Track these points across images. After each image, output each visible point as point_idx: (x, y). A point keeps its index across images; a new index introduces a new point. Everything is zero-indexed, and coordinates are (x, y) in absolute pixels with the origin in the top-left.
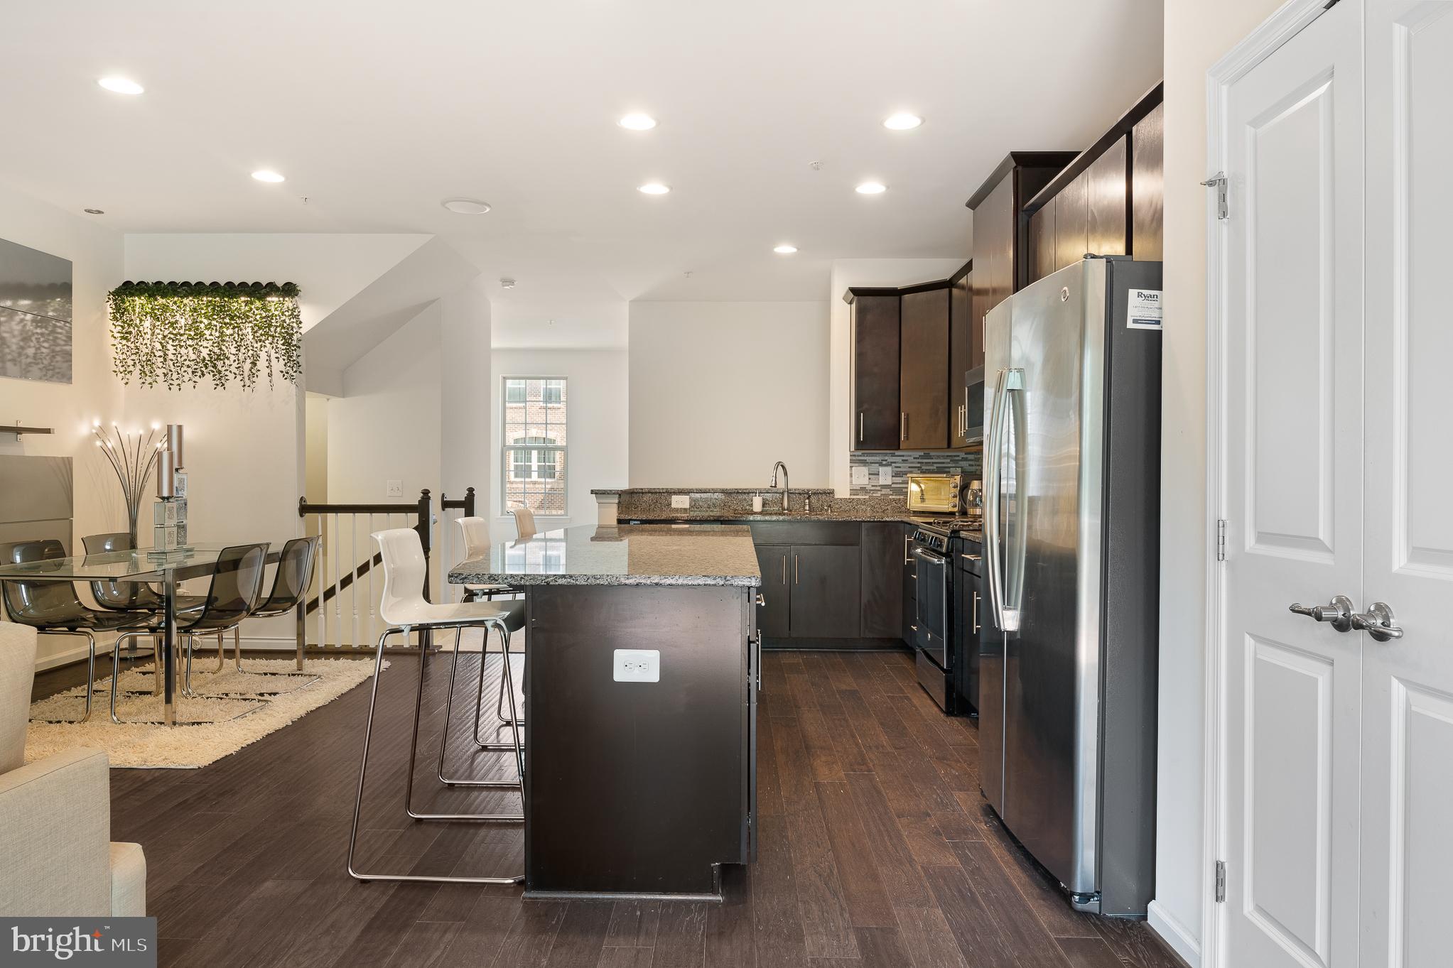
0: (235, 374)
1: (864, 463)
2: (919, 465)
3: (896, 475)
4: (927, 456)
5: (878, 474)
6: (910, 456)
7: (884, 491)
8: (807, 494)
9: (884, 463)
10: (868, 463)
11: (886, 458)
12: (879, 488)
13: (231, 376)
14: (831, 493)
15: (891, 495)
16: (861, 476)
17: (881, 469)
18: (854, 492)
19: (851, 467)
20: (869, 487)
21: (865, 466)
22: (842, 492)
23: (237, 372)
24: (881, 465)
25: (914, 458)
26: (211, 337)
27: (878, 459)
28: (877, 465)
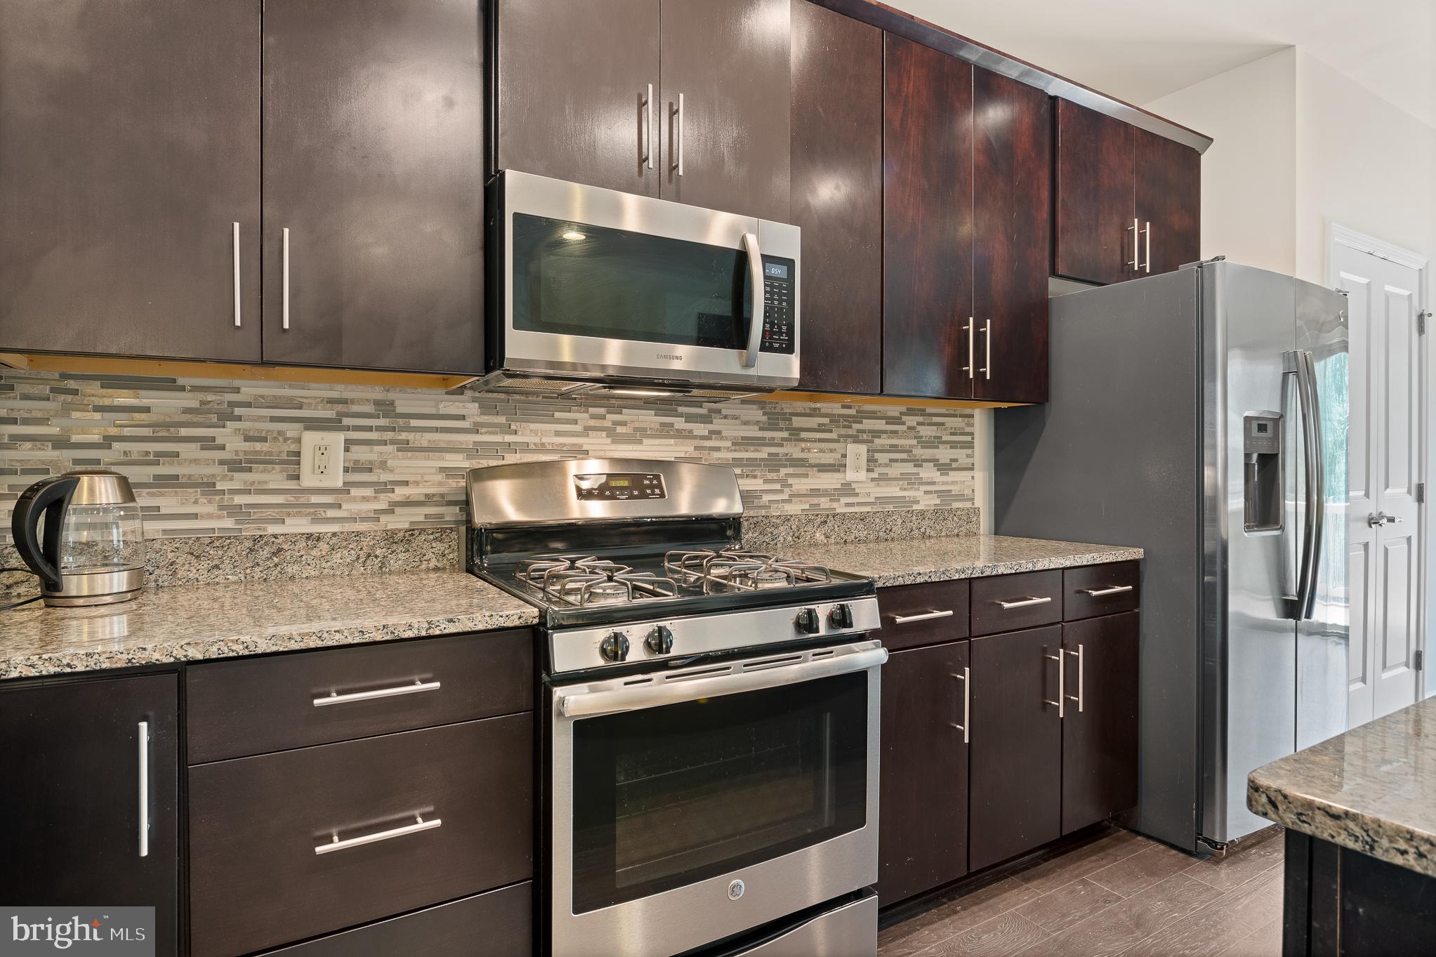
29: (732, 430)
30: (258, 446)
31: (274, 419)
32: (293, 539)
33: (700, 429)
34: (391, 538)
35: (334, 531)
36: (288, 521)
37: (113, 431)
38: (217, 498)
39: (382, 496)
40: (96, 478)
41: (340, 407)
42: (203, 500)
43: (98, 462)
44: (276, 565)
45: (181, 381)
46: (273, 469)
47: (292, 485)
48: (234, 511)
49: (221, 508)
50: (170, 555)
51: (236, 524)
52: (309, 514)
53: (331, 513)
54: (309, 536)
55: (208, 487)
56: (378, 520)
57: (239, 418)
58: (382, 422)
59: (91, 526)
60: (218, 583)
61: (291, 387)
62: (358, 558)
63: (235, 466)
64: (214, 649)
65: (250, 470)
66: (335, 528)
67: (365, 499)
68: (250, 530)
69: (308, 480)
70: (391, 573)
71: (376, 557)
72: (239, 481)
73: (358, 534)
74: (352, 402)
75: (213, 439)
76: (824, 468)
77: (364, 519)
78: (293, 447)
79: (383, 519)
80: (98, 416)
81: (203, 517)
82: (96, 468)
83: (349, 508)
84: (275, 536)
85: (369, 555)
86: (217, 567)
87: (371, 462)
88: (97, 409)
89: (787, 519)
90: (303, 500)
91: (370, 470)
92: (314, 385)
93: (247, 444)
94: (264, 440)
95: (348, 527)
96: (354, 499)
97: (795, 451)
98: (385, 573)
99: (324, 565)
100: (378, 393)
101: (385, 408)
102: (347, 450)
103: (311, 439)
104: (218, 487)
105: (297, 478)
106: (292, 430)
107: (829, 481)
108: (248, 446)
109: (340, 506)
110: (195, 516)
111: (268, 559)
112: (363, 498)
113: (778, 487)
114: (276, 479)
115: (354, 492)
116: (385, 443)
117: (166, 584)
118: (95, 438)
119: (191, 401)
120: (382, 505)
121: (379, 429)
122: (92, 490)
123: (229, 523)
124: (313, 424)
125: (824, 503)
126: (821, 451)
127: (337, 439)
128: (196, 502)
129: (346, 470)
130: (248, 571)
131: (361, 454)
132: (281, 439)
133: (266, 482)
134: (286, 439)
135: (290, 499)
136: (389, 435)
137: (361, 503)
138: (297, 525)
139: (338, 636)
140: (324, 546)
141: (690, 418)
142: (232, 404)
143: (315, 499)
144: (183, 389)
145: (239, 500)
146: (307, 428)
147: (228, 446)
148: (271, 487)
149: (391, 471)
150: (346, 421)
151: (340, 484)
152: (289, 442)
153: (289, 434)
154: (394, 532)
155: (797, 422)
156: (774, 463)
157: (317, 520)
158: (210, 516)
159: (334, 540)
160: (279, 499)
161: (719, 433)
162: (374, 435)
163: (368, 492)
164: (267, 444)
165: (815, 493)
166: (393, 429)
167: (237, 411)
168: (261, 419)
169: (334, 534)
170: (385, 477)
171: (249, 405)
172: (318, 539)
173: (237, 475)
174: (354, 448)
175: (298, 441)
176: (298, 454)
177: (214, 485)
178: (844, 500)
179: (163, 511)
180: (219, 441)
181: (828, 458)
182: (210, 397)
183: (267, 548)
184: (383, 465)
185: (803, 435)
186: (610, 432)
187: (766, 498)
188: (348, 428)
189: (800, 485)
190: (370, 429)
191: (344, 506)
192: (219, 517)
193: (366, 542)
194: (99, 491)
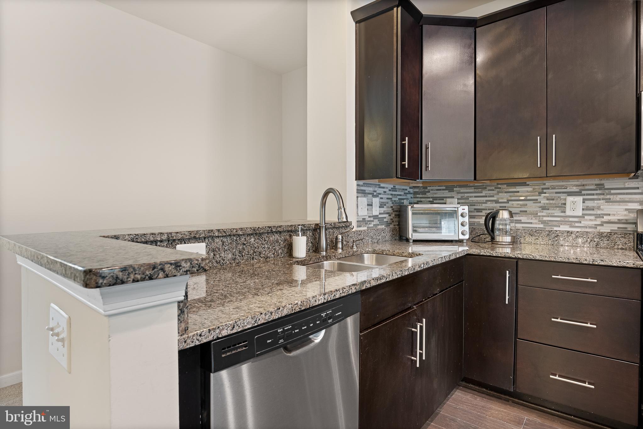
1: (363, 193)
2: (391, 197)
3: (381, 206)
5: (372, 205)
6: (387, 188)
7: (376, 222)
9: (375, 193)
10: (366, 193)
11: (376, 189)
12: (372, 219)
15: (378, 225)
16: (363, 208)
18: (360, 224)
19: (357, 197)
20: (367, 219)
21: (365, 197)
22: (355, 225)
24: (373, 196)
25: (390, 190)
27: (370, 189)
28: (371, 195)
30: (551, 202)
31: (556, 193)
32: (562, 232)
34: (601, 235)
35: (578, 231)
36: (561, 226)
37: (510, 198)
38: (538, 218)
39: (598, 219)
40: (503, 211)
41: (581, 188)
42: (534, 218)
43: (505, 207)
44: (556, 240)
45: (528, 183)
46: (556, 209)
47: (563, 214)
48: (543, 222)
49: (539, 221)
50: (524, 234)
51: (544, 226)
52: (568, 225)
53: (577, 225)
54: (568, 232)
55: (535, 215)
56: (596, 228)
57: (545, 193)
58: (598, 192)
59: (502, 224)
60: (537, 244)
61: (562, 182)
62: (587, 241)
63: (544, 208)
64: (525, 256)
65: (548, 209)
66: (579, 230)
67: (591, 220)
68: (548, 228)
69: (568, 213)
70: (601, 248)
71: (595, 241)
72: (545, 213)
73: (587, 232)
74: (586, 185)
75: (537, 200)
77: (590, 227)
78: (563, 202)
79: (599, 228)
80: (506, 194)
81: (533, 224)
82: (505, 208)
83: (584, 223)
84: (556, 231)
85: (591, 241)
86: (537, 239)
87: (593, 207)
88: (506, 192)
90: (567, 219)
91: (593, 210)
92: (571, 181)
93: (548, 201)
94: (553, 200)
95: (583, 230)
96: (586, 220)
98: (598, 248)
99: (573, 242)
100: (597, 181)
101: (600, 186)
102: (584, 202)
103: (570, 199)
104: (538, 215)
105: (565, 212)
106: (563, 196)
108: (547, 202)
109: (581, 222)
110: (531, 223)
111: (554, 238)
112: (590, 220)
114: (557, 212)
115: (586, 217)
116: (600, 200)
117: (522, 242)
118: (506, 201)
119: (530, 189)
120: (599, 223)
121: (597, 194)
122: (502, 214)
123: (542, 226)
124: (571, 194)
127: (579, 199)
128: (532, 219)
129: (583, 209)
130: (547, 241)
131: (589, 204)
132: (559, 199)
133: (554, 213)
134: (561, 199)
135: (562, 219)
136: (602, 197)
137: (589, 221)
138: (564, 228)
139: (560, 259)
140: (573, 235)
142: (543, 189)
143: (571, 219)
144: (528, 185)
145: (545, 219)
146: (568, 195)
147: (542, 202)
148: (555, 215)
149: (603, 210)
150: (583, 192)
151: (581, 214)
152: (562, 200)
153: (562, 197)
154: (602, 233)
157: (571, 227)
158: (536, 223)
159: (577, 234)
160: (558, 219)
162: (595, 197)
163: (593, 218)
164: (554, 201)
166: (604, 194)
167: (545, 191)
168: (552, 193)
169: (578, 232)
170: (599, 212)
171: (548, 189)
172: (572, 233)
173: (544, 211)
174: (586, 202)
175: (565, 199)
176: (565, 204)
177: (537, 214)
179: (522, 221)
180: (539, 200)
182: (536, 187)
183: (553, 235)
184: (599, 208)
188: (584, 195)
190: (593, 195)
191: (582, 222)
192: (539, 224)
193: (590, 236)
194: (504, 215)
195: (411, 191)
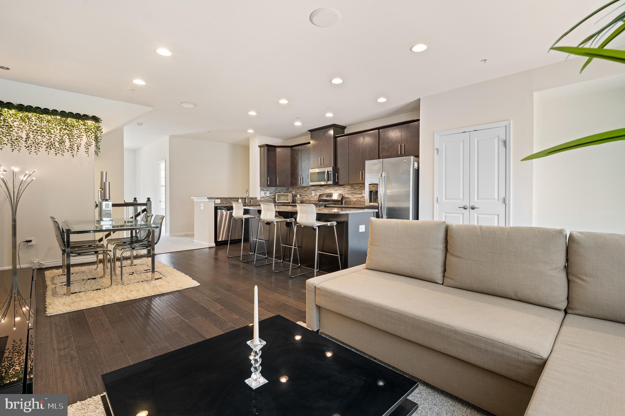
0: (68, 150)
1: (263, 190)
2: (275, 191)
3: (270, 194)
4: (276, 189)
6: (273, 189)
7: (268, 198)
8: (252, 198)
11: (268, 189)
12: (266, 197)
13: (66, 151)
14: (256, 198)
16: (263, 194)
17: (267, 192)
18: (261, 198)
19: (260, 191)
20: (264, 197)
22: (259, 199)
23: (69, 149)
24: (267, 191)
26: (54, 133)
27: (266, 189)
29: (347, 189)
33: (343, 189)
48: (309, 198)
55: (307, 196)
76: (359, 194)
83: (315, 198)
89: (353, 201)
97: (355, 191)
106: (312, 191)
107: (360, 196)
113: (352, 196)
125: (359, 199)
126: (359, 191)
127: (314, 192)
131: (316, 193)
138: (312, 199)
141: (342, 188)
155: (355, 187)
156: (352, 193)
161: (345, 189)
165: (358, 197)
178: (362, 199)
181: (360, 192)
185: (356, 189)
186: (334, 190)
187: (351, 198)
189: (356, 196)
194: (298, 196)
195: (285, 189)
